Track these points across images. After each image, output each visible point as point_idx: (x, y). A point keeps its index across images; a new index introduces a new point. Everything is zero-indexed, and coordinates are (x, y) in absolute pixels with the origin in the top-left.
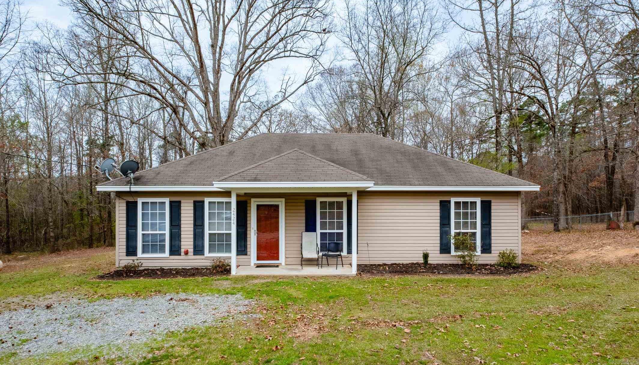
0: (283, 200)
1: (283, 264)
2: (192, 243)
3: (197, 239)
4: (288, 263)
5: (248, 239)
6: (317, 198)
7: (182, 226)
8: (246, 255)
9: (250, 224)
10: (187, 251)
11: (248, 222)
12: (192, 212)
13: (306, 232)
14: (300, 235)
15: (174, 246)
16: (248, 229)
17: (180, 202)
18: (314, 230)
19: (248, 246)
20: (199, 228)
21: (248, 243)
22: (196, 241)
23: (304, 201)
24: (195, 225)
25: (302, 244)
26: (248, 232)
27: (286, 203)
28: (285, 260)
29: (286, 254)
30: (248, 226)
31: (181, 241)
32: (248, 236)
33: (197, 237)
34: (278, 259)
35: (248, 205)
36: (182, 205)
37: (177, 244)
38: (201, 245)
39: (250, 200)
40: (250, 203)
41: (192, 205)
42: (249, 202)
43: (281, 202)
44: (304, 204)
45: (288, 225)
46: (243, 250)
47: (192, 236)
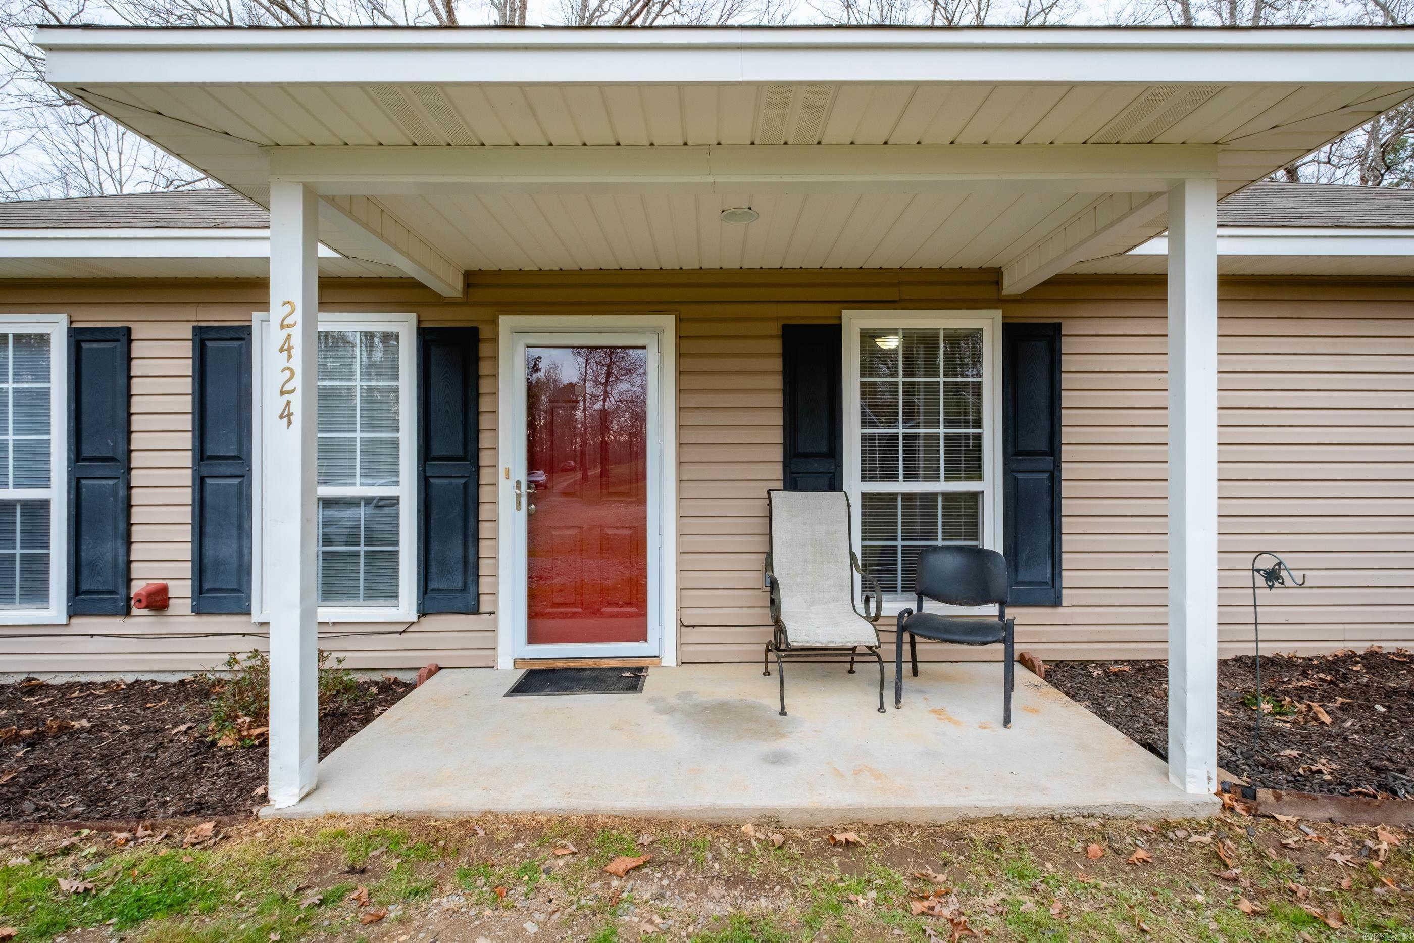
0: (668, 322)
1: (669, 659)
2: (186, 551)
3: (209, 529)
4: (692, 652)
5: (485, 530)
6: (846, 314)
7: (137, 460)
8: (476, 611)
9: (495, 448)
10: (164, 590)
11: (485, 440)
12: (187, 385)
13: (785, 489)
14: (759, 507)
15: (93, 564)
16: (485, 476)
17: (125, 336)
18: (834, 483)
19: (485, 567)
20: (222, 470)
21: (485, 549)
22: (208, 542)
23: (775, 329)
24: (201, 454)
25: (770, 555)
26: (485, 494)
27: (680, 338)
28: (679, 636)
29: (680, 608)
30: (485, 458)
31: (129, 543)
32: (485, 512)
33: (209, 514)
34: (642, 636)
35: (485, 350)
36: (137, 349)
37: (109, 556)
38: (235, 560)
39: (495, 323)
40: (495, 340)
41: (187, 349)
42: (485, 332)
43: (658, 332)
44: (776, 346)
45: (690, 454)
46: (459, 584)
47: (186, 514)
